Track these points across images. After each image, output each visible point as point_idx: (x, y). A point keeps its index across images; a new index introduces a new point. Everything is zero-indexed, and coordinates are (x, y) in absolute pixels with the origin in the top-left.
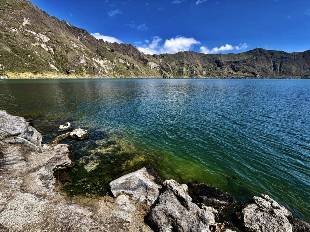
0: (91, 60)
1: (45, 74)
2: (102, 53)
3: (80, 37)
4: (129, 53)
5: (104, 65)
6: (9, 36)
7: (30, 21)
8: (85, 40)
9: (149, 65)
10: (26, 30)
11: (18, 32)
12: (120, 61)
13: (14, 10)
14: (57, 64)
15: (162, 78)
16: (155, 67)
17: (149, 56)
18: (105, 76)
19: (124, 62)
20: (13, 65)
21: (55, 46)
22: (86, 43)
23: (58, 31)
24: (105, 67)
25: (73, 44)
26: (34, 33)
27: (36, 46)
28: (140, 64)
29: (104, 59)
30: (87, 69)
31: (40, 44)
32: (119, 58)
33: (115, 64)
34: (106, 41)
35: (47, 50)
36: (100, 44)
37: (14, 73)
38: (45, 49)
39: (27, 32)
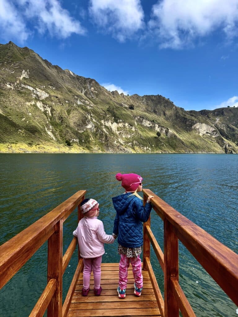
0: (99, 124)
1: (42, 146)
2: (116, 112)
3: (86, 90)
4: (158, 109)
5: (118, 131)
6: (2, 94)
7: (29, 73)
8: (92, 94)
9: (195, 129)
10: (23, 86)
11: (13, 89)
12: (143, 123)
13: (13, 61)
14: (54, 130)
15: (224, 152)
16: (208, 132)
17: (192, 113)
18: (124, 150)
19: (151, 125)
20: (4, 132)
21: (54, 104)
22: (93, 97)
23: (60, 84)
24: (119, 134)
25: (77, 100)
26: (31, 89)
27: (31, 105)
28: (178, 128)
29: (118, 121)
30: (96, 137)
31: (36, 103)
32: (141, 119)
33: (135, 128)
34: (122, 94)
35: (43, 110)
36: (113, 99)
37: (5, 145)
38: (40, 109)
39: (23, 87)
